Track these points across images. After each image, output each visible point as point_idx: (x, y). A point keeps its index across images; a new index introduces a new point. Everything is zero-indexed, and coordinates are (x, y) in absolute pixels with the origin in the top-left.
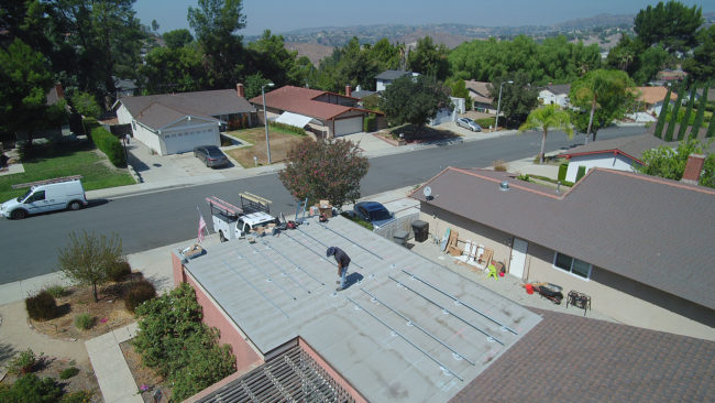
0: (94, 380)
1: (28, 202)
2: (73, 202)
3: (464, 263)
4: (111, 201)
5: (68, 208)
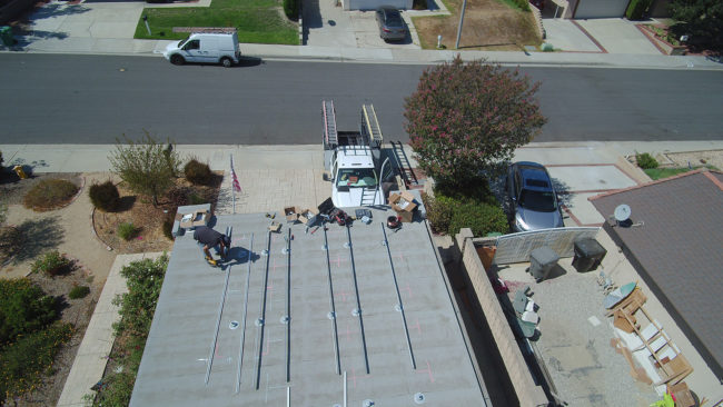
1: (185, 49)
2: (225, 58)
3: (626, 350)
4: (264, 62)
5: (220, 64)
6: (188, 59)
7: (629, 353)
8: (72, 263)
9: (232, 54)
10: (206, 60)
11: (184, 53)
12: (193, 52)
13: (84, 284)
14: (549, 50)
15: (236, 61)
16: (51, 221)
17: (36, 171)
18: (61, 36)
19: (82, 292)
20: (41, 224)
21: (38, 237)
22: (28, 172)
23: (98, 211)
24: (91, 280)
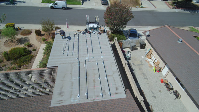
0: (37, 53)
1: (54, 5)
2: (63, 7)
3: (148, 62)
4: (73, 9)
5: (62, 9)
6: (55, 7)
7: (149, 62)
8: (32, 45)
9: (65, 6)
10: (59, 8)
11: (54, 6)
12: (56, 6)
13: (35, 49)
14: (142, 7)
15: (66, 8)
16: (27, 38)
17: (22, 29)
18: (24, 2)
19: (35, 50)
20: (25, 38)
21: (24, 40)
22: (20, 29)
23: (37, 36)
24: (37, 48)
